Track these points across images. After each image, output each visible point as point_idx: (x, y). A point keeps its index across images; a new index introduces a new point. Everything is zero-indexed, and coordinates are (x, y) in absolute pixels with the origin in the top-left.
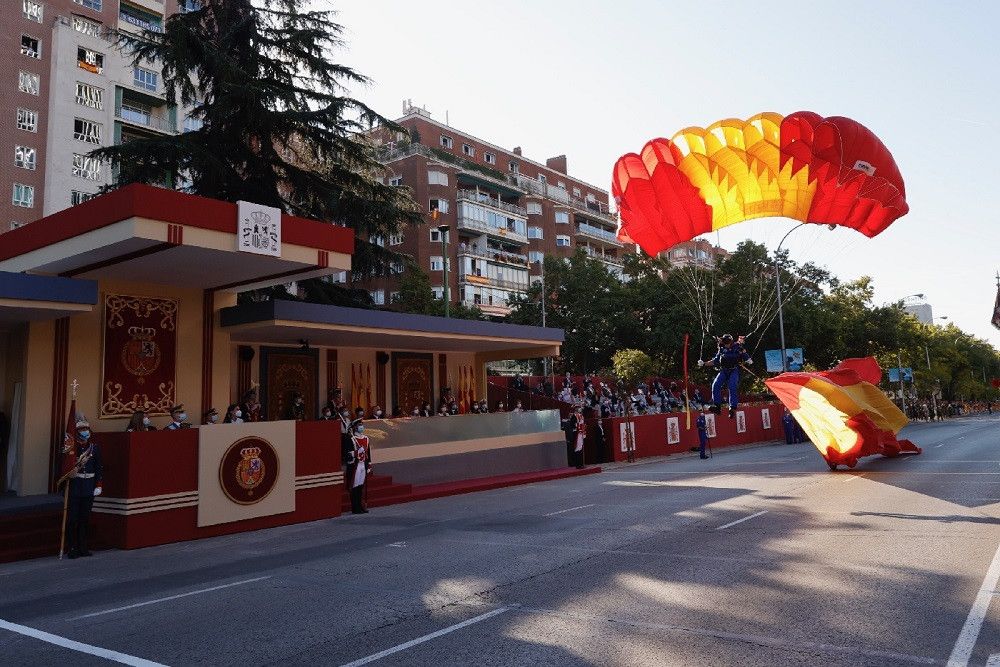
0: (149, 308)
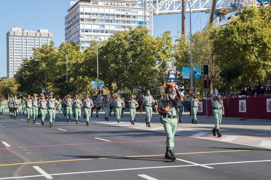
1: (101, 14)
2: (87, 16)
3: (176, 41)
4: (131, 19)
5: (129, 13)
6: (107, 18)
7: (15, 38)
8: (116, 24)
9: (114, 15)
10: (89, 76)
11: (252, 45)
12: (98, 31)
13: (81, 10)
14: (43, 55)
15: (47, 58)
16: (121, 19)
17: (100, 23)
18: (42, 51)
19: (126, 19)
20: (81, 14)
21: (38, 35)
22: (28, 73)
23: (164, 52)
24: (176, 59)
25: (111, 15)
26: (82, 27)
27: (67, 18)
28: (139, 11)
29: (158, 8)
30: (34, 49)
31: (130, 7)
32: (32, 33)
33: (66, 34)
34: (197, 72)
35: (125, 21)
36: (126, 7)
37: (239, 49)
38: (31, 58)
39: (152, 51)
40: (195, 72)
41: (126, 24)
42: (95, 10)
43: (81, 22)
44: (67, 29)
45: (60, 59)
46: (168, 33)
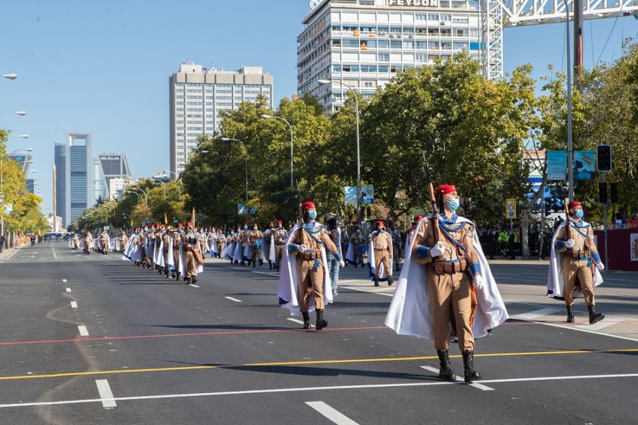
1: (380, 28)
2: (349, 34)
3: (544, 88)
4: (453, 38)
5: (448, 24)
6: (395, 37)
7: (187, 87)
8: (416, 50)
9: (411, 29)
10: (341, 176)
12: (373, 69)
13: (334, 18)
14: (242, 127)
15: (249, 133)
16: (428, 37)
17: (378, 49)
18: (238, 117)
19: (440, 37)
20: (334, 28)
21: (239, 80)
22: (208, 169)
23: (514, 116)
24: (545, 132)
25: (406, 29)
26: (335, 58)
27: (301, 38)
28: (471, 19)
29: (515, 9)
30: (222, 114)
31: (450, 8)
32: (226, 75)
33: (300, 78)
34: (584, 163)
35: (437, 43)
36: (439, 8)
38: (215, 133)
39: (485, 115)
40: (579, 165)
41: (441, 51)
42: (367, 19)
43: (334, 48)
44: (301, 65)
45: (278, 136)
46: (527, 68)
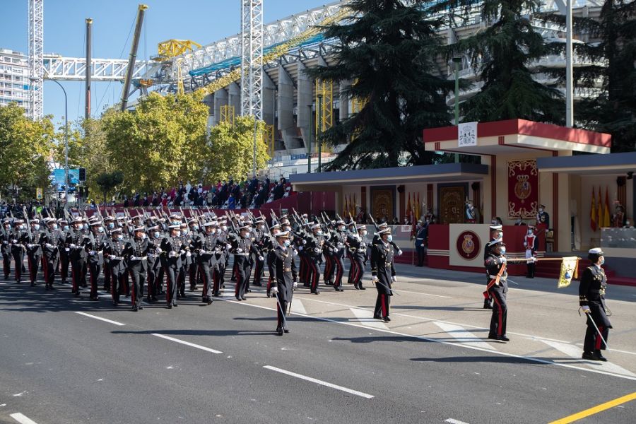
0: (526, 165)
5: (9, 72)
11: (154, 141)
19: (4, 80)
28: (24, 71)
29: (51, 70)
31: (11, 63)
35: (2, 83)
36: (4, 62)
37: (138, 145)
41: (4, 88)
46: (50, 117)
